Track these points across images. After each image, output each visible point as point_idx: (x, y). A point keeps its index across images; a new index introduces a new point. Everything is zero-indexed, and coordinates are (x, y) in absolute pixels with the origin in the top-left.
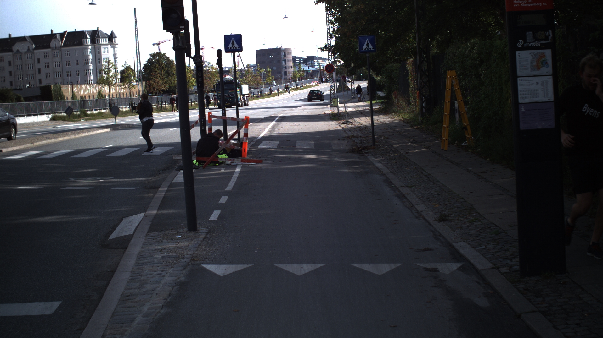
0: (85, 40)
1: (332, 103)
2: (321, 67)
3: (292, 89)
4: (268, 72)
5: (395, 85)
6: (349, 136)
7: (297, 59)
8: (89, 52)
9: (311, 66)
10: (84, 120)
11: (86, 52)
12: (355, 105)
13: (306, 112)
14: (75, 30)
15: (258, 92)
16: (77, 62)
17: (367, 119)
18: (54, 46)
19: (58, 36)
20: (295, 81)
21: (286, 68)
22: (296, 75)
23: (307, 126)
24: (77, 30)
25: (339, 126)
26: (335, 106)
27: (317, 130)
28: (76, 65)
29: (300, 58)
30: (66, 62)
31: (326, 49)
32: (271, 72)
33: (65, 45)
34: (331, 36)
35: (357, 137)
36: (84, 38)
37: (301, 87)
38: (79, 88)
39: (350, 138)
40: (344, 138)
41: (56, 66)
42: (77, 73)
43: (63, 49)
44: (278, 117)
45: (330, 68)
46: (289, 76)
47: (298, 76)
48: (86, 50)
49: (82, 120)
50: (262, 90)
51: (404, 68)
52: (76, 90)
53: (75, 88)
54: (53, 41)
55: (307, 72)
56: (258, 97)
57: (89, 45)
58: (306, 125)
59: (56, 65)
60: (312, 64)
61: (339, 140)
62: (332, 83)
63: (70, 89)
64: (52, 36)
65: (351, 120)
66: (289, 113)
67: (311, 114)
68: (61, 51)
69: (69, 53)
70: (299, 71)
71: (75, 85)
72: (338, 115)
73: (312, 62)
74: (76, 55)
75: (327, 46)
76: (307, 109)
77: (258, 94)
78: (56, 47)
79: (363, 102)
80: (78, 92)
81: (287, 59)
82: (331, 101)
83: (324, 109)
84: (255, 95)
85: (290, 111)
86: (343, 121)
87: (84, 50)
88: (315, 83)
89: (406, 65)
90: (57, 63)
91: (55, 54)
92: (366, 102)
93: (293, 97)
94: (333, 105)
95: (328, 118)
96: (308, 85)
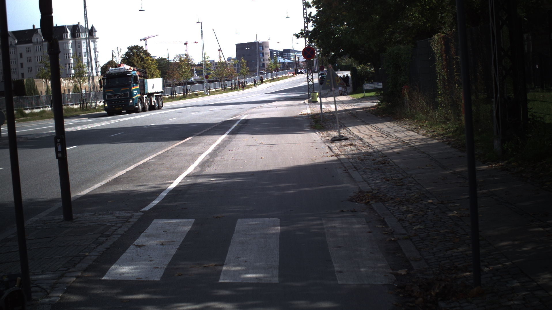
2: (297, 59)
7: (274, 52)
11: (67, 46)
17: (369, 129)
18: (36, 41)
19: (39, 31)
20: (271, 72)
22: (272, 67)
24: (58, 25)
26: (316, 102)
29: (277, 51)
36: (64, 33)
41: (38, 61)
44: (238, 122)
45: (309, 52)
46: (266, 67)
47: (274, 67)
55: (283, 63)
57: (70, 40)
58: (273, 142)
59: (38, 59)
60: (288, 56)
61: (342, 212)
62: (310, 74)
64: (34, 31)
66: (257, 113)
68: (42, 45)
70: (276, 63)
72: (322, 118)
73: (288, 54)
81: (264, 52)
82: (309, 95)
83: (300, 106)
84: (229, 88)
85: (259, 109)
86: (332, 133)
87: (65, 44)
88: (291, 74)
89: (430, 44)
90: (39, 57)
91: (37, 49)
92: (351, 95)
93: (268, 89)
94: (311, 100)
95: (308, 124)
96: (284, 76)
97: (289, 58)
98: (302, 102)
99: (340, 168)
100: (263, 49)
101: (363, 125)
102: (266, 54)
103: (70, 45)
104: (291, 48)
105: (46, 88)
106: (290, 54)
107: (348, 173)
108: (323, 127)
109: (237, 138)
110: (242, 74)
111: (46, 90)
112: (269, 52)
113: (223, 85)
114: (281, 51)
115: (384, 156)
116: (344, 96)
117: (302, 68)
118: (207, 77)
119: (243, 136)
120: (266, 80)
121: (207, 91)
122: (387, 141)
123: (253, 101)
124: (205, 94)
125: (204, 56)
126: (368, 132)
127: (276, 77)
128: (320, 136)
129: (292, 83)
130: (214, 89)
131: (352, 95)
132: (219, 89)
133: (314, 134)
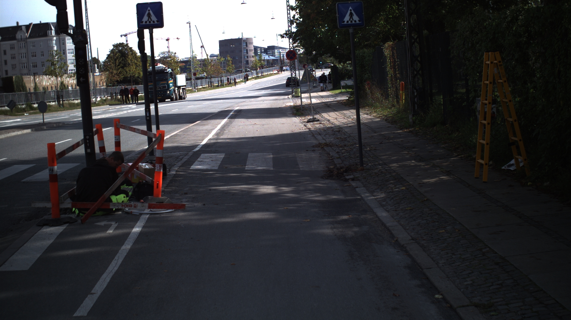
0: (50, 31)
1: (294, 94)
2: (281, 56)
3: (252, 77)
4: (229, 61)
5: (367, 73)
6: (320, 144)
7: (258, 49)
8: (54, 43)
9: (272, 56)
10: (28, 114)
11: (51, 44)
12: (318, 95)
13: (264, 104)
14: (40, 22)
15: (218, 81)
16: (42, 53)
17: (336, 114)
18: (20, 37)
19: (24, 28)
20: (256, 70)
21: (247, 57)
22: (257, 64)
23: (265, 126)
24: (42, 22)
25: (305, 125)
26: (298, 97)
27: (277, 132)
28: (42, 56)
29: (261, 48)
30: (32, 53)
31: (286, 36)
32: (232, 61)
33: (30, 37)
34: (291, 22)
35: (331, 146)
36: (48, 30)
37: (262, 75)
38: (41, 79)
39: (322, 148)
40: (313, 147)
41: (22, 58)
42: (42, 64)
43: (29, 40)
44: (233, 111)
45: (291, 54)
46: (251, 65)
47: (259, 65)
48: (51, 41)
49: (25, 114)
50: (222, 79)
51: (381, 52)
52: (38, 80)
53: (37, 79)
54: (18, 33)
55: (268, 61)
56: (218, 87)
57: (54, 37)
58: (264, 123)
59: (22, 56)
60: (272, 53)
61: (307, 150)
62: (293, 72)
63: (32, 80)
64: (18, 28)
65: (317, 117)
66: (246, 105)
67: (271, 107)
68: (26, 42)
69: (35, 45)
70: (260, 60)
71: (37, 76)
72: (301, 108)
73: (272, 51)
74: (42, 47)
75: (288, 32)
76: (266, 100)
77: (218, 83)
78: (21, 39)
79: (326, 91)
80: (40, 83)
81: (248, 49)
82: (292, 91)
83: (285, 100)
84: (215, 85)
85: (248, 103)
86: (308, 117)
87: (49, 41)
88: (276, 72)
89: (383, 50)
90: (23, 54)
91: (21, 46)
92: (330, 91)
93: (253, 86)
94: (294, 95)
95: (290, 112)
96: (269, 73)
97: (273, 55)
98: (286, 97)
99: (310, 134)
100: (247, 45)
101: (333, 112)
102: (251, 50)
103: (54, 42)
104: (276, 45)
105: (34, 85)
106: (275, 51)
107: (315, 137)
108: (302, 114)
109: (236, 121)
110: (228, 71)
111: (34, 87)
112: (253, 48)
113: (209, 82)
114: (265, 47)
115: (341, 128)
116: (325, 92)
117: (287, 65)
118: (195, 74)
119: (240, 120)
120: (251, 77)
121: (195, 88)
122: (347, 121)
123: (241, 96)
124: (193, 91)
125: (193, 54)
126: (335, 116)
127: (261, 75)
128: (299, 120)
129: (277, 80)
130: (201, 86)
131: (332, 91)
132: (206, 86)
133: (295, 118)
